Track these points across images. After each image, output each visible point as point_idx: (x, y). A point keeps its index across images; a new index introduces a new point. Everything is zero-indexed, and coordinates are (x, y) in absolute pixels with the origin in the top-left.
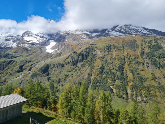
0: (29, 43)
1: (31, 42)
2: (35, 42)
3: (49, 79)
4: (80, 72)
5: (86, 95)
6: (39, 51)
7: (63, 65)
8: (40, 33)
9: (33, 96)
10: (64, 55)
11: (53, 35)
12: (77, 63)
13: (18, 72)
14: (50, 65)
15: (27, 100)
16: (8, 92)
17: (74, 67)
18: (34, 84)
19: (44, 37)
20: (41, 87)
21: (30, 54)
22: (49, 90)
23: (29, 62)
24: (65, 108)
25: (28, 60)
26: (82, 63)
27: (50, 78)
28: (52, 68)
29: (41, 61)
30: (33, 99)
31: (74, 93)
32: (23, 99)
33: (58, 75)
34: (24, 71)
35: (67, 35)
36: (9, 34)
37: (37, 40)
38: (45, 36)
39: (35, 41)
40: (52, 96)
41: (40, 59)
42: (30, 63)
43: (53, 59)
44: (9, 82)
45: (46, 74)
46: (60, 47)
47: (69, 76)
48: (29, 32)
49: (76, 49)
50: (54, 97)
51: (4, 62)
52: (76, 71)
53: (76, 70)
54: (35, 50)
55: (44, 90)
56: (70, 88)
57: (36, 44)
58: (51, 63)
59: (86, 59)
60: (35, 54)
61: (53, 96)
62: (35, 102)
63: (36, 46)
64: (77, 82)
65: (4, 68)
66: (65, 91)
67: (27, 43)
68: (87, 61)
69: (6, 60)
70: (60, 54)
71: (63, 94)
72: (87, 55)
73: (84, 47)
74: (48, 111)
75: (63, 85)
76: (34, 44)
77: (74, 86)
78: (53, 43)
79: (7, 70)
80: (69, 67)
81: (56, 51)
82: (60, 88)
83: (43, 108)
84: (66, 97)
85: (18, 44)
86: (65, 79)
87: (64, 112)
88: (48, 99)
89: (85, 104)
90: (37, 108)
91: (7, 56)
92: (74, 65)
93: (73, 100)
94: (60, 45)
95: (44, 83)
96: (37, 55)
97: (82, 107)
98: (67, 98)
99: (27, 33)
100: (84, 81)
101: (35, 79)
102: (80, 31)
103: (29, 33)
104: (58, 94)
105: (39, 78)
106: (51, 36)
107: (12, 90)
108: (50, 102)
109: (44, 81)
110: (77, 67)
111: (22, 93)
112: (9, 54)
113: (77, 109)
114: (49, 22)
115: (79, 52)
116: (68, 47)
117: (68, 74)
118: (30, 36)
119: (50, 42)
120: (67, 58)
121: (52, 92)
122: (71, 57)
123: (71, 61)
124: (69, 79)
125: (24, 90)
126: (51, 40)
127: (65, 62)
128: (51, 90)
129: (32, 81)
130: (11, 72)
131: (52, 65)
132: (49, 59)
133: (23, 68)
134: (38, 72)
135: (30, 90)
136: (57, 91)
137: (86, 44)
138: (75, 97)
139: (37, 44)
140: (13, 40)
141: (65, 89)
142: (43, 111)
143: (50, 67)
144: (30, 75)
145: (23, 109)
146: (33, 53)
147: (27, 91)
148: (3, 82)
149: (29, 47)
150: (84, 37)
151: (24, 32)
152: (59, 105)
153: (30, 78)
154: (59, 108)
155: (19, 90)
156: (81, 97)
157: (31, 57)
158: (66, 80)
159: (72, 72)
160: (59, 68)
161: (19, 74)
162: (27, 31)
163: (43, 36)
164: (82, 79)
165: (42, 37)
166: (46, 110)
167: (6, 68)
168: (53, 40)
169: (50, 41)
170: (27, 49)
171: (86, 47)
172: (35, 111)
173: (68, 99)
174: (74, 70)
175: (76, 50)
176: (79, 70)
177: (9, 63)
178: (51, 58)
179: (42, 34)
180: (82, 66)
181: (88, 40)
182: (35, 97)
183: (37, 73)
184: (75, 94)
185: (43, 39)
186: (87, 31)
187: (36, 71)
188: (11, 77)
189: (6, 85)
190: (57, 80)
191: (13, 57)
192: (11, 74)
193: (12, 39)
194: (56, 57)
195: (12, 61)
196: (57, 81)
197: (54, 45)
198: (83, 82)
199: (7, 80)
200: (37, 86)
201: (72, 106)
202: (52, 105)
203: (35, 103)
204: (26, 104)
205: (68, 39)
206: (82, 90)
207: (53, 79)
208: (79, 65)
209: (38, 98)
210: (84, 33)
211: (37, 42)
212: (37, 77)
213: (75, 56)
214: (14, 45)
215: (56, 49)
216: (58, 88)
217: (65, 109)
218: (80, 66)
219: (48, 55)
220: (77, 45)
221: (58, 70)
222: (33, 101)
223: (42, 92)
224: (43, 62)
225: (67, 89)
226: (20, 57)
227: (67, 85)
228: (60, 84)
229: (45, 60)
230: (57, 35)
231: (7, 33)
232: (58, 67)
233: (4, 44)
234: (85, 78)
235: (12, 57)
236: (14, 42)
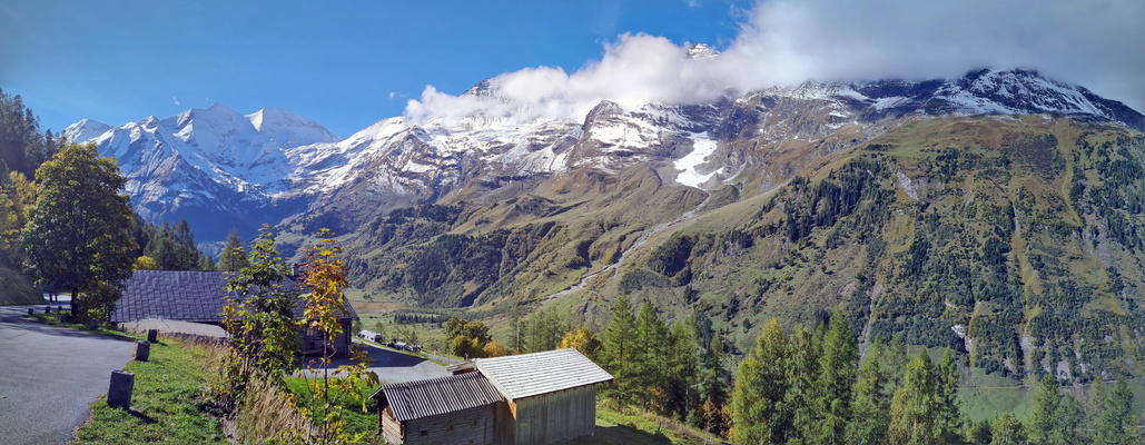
0: (612, 149)
1: (618, 144)
2: (633, 144)
3: (691, 296)
4: (824, 269)
5: (851, 367)
6: (649, 182)
7: (749, 237)
8: (652, 106)
9: (631, 365)
10: (753, 195)
11: (703, 108)
12: (808, 231)
13: (574, 265)
14: (693, 240)
15: (611, 377)
16: (544, 342)
17: (797, 247)
18: (633, 317)
19: (667, 120)
20: (662, 332)
21: (615, 194)
22: (694, 344)
23: (613, 226)
24: (760, 420)
25: (609, 219)
26: (831, 230)
27: (696, 292)
28: (702, 253)
29: (658, 222)
30: (633, 375)
31: (799, 360)
32: (598, 375)
33: (727, 282)
34: (593, 263)
35: (763, 106)
36: (540, 122)
37: (642, 137)
38: (673, 117)
39: (633, 140)
40: (705, 370)
41: (652, 215)
42: (617, 233)
43: (708, 215)
44: (546, 305)
45: (678, 275)
46: (734, 160)
47: (775, 285)
48: (608, 108)
49: (803, 167)
50: (711, 372)
51: (528, 230)
52: (805, 264)
53: (804, 261)
54: (632, 180)
55: (673, 341)
56: (782, 336)
57: (637, 154)
58: (697, 230)
59: (850, 211)
60: (633, 194)
61: (709, 367)
62: (640, 389)
63: (636, 160)
64: (810, 310)
65: (527, 252)
66: (759, 350)
67: (604, 150)
68: (853, 220)
69: (534, 222)
70: (735, 191)
71: (750, 360)
72: (851, 195)
73: (840, 159)
74: (688, 428)
75: (748, 325)
76: (629, 154)
77: (799, 331)
78: (704, 146)
79: (537, 258)
80: (773, 247)
81: (720, 178)
82: (738, 336)
83: (669, 415)
84: (763, 376)
85: (572, 158)
86: (759, 300)
87: (758, 440)
88: (688, 379)
89: (846, 405)
90: (649, 414)
91: (536, 206)
92: (795, 239)
93: (795, 389)
94: (735, 153)
95: (672, 315)
96: (641, 200)
97: (831, 418)
98: (768, 378)
99: (604, 113)
100: (842, 305)
101: (635, 297)
102: (823, 86)
103: (611, 111)
104: (728, 363)
105: (651, 293)
106: (696, 116)
107: (558, 335)
108: (696, 395)
109: (672, 307)
110: (808, 244)
111: (591, 349)
112: (541, 200)
113: (811, 428)
114: (689, 56)
115: (816, 181)
116: (768, 158)
117: (769, 279)
118: (614, 121)
119: (692, 142)
120: (767, 208)
121: (705, 351)
122: (781, 205)
123: (781, 222)
124: (774, 298)
125: (598, 339)
126: (697, 130)
127: (757, 225)
128: (700, 344)
129: (625, 305)
130: (552, 268)
131: (701, 238)
132: (689, 214)
133: (592, 250)
134: (645, 268)
135: (620, 341)
136: (726, 349)
137: (848, 146)
138: (804, 375)
139: (641, 151)
140: (553, 145)
141: (758, 340)
142: (670, 427)
143: (695, 247)
144: (618, 278)
145: (598, 412)
146: (626, 189)
147: (607, 343)
148: (526, 303)
149: (612, 167)
150: (838, 115)
151: (592, 108)
152: (732, 409)
153: (616, 293)
154: (734, 420)
155: (580, 336)
156: (826, 376)
157: (618, 206)
158: (764, 303)
159: (788, 269)
160: (730, 250)
161: (576, 273)
162: (603, 104)
163: (664, 116)
164: (830, 297)
165: (661, 122)
166: (681, 426)
167: (535, 253)
168: (705, 134)
169: (693, 136)
170: (602, 177)
171: (847, 160)
172: (640, 427)
173: (772, 387)
174: (799, 261)
175: (803, 174)
176: (819, 259)
177: (542, 235)
178: (698, 208)
179: (661, 108)
180: (833, 243)
181: (857, 127)
182: (639, 369)
183: (642, 272)
184: (800, 364)
185: (663, 129)
186: (853, 87)
187: (638, 263)
188: (550, 285)
189: (537, 313)
190: (726, 301)
191: (554, 208)
192: (550, 274)
193: (549, 140)
194: (719, 203)
195: (553, 224)
196: (724, 307)
197: (709, 153)
198: (838, 310)
199: (539, 296)
200: (644, 323)
201: (791, 416)
202: (706, 407)
203: (641, 395)
204: (607, 392)
205: (767, 125)
206: (831, 344)
207: (706, 296)
208: (820, 236)
209: (649, 376)
210: (841, 98)
211: (640, 146)
212: (644, 288)
213: (800, 197)
214: (558, 163)
215: (720, 171)
216: (730, 338)
217: (759, 427)
218: (821, 243)
219: (688, 198)
220: (808, 151)
221: (726, 259)
222: (634, 384)
223: (663, 349)
224: (664, 226)
225: (768, 340)
226: (578, 209)
227: (767, 326)
228: (739, 319)
229: (672, 216)
230: (721, 110)
231: (533, 119)
232: (726, 247)
233: (525, 163)
234: (844, 293)
235: (554, 211)
236: (556, 151)
